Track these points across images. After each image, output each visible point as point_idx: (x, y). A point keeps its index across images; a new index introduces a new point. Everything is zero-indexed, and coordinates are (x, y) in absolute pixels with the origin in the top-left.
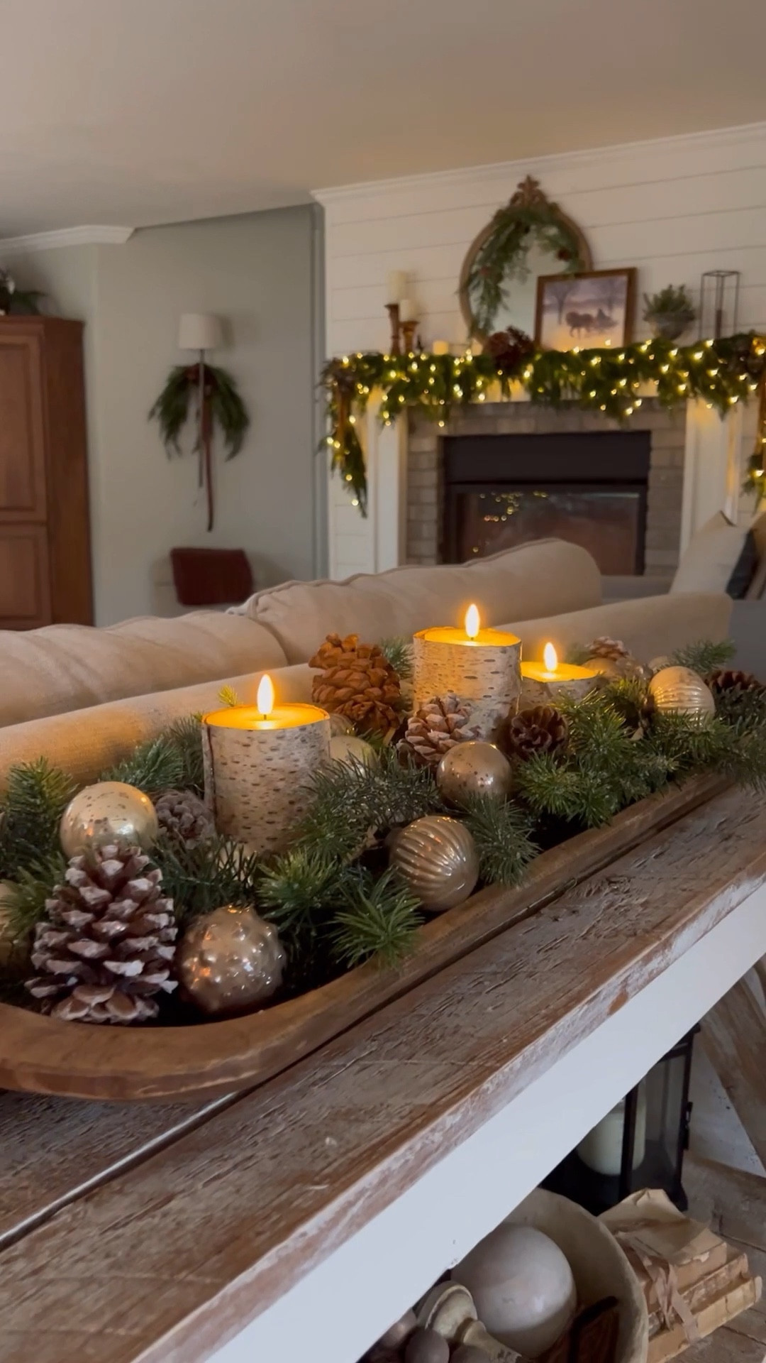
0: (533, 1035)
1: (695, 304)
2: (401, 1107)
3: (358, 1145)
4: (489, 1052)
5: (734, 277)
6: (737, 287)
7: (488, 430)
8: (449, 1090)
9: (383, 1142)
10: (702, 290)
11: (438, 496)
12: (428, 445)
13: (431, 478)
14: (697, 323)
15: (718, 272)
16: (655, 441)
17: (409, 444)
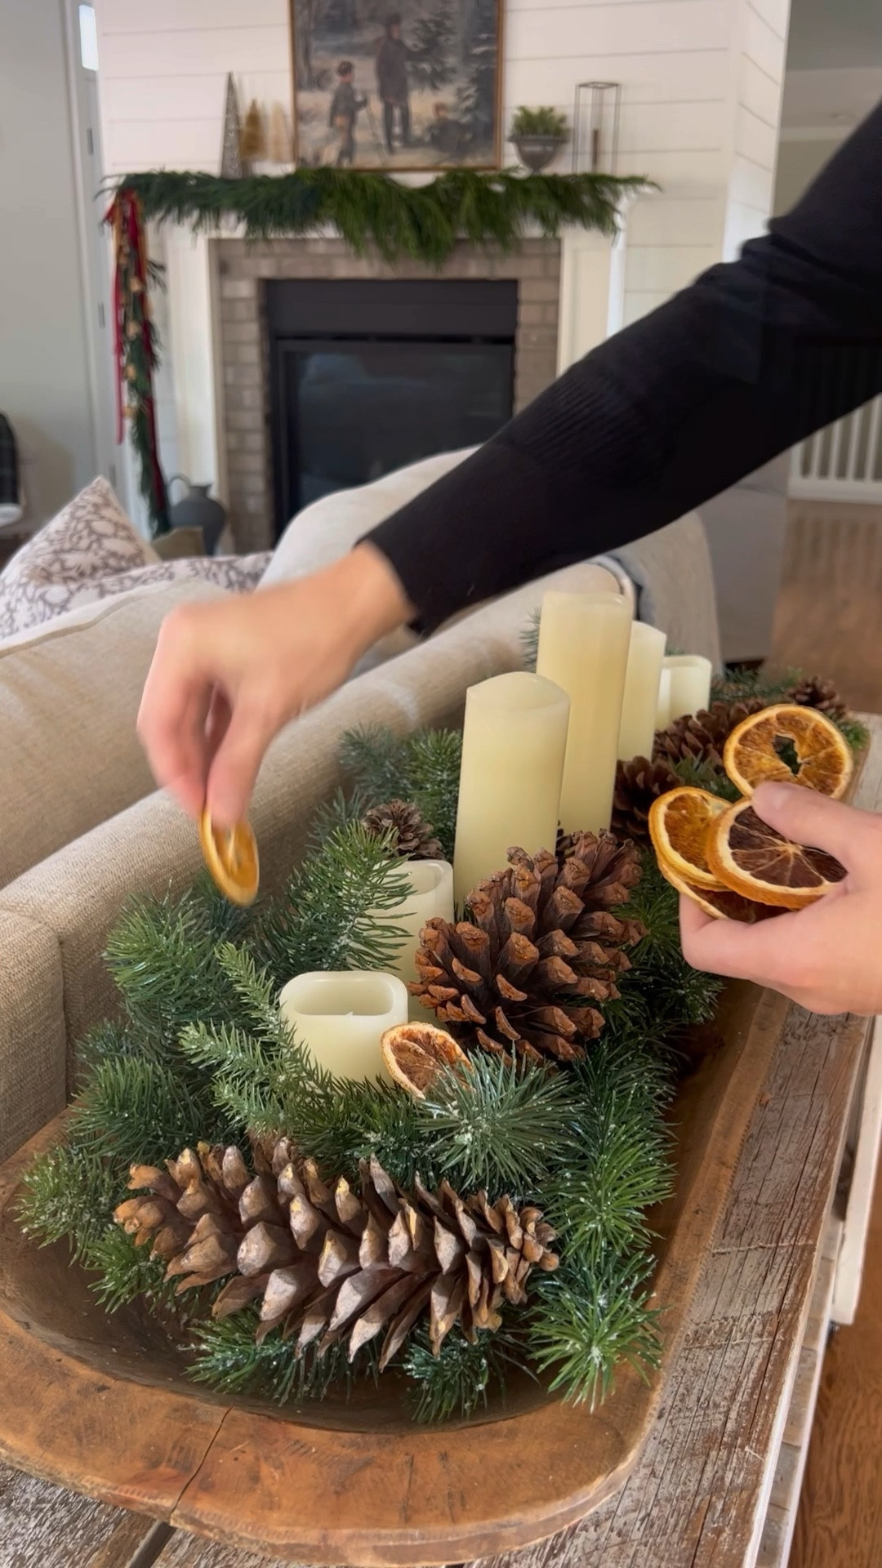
0: (821, 1193)
1: (570, 123)
2: (750, 1320)
3: (739, 1384)
4: (790, 1226)
5: (614, 89)
6: (617, 104)
7: (322, 273)
8: (783, 1286)
9: (762, 1375)
10: (577, 106)
11: (262, 354)
12: (245, 289)
13: (251, 330)
14: (569, 148)
15: (593, 83)
16: (525, 293)
17: (221, 288)
